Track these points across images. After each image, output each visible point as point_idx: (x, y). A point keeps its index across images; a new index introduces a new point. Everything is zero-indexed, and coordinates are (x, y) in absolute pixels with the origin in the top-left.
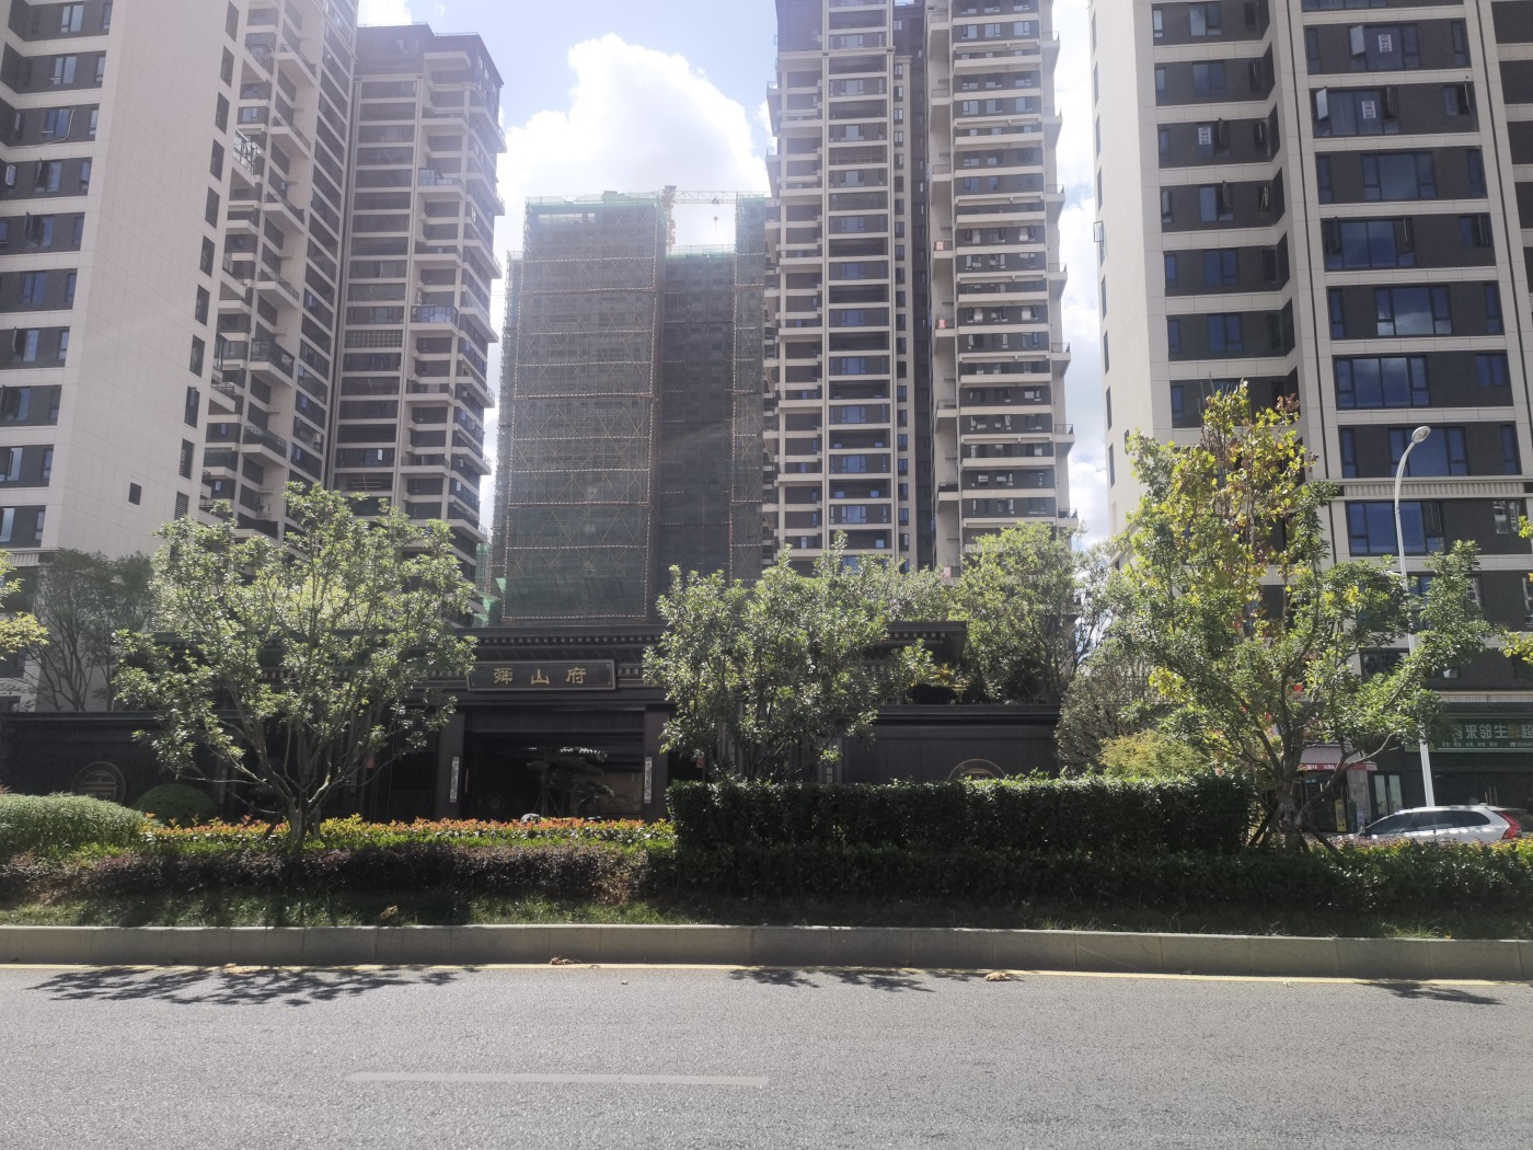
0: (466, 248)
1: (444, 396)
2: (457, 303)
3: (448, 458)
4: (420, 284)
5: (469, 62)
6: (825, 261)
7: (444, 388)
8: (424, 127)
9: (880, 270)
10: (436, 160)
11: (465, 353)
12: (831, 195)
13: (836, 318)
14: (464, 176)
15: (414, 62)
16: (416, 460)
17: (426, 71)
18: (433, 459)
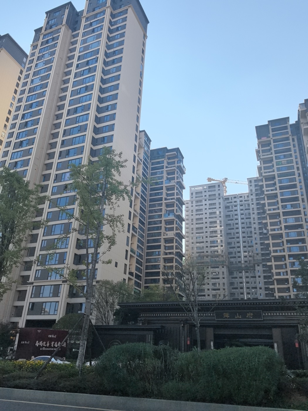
0: (177, 198)
1: (173, 236)
2: (175, 212)
3: (174, 253)
4: (166, 208)
5: (176, 154)
7: (174, 234)
8: (166, 170)
10: (169, 178)
11: (177, 224)
13: (284, 207)
14: (176, 181)
15: (164, 156)
16: (166, 254)
17: (166, 158)
18: (170, 253)
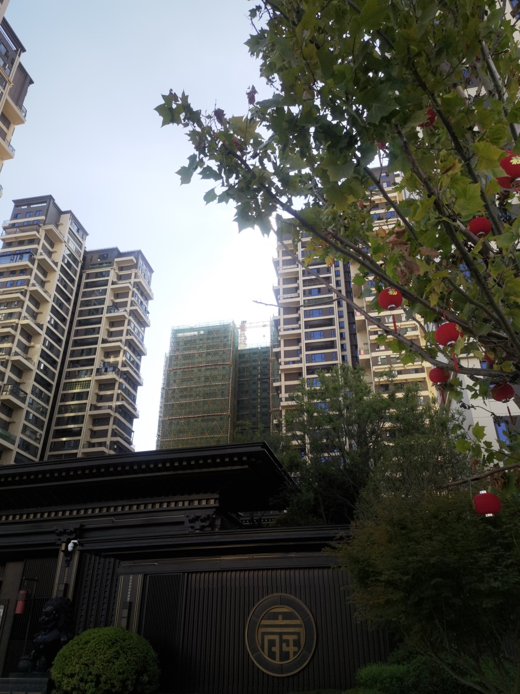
0: (127, 340)
1: (109, 411)
2: (119, 366)
3: (108, 443)
4: (103, 358)
5: (135, 261)
6: (303, 331)
7: (110, 407)
8: (112, 289)
9: (332, 333)
10: (117, 303)
11: (122, 390)
12: (304, 300)
13: (309, 358)
14: (129, 308)
15: (110, 263)
16: (92, 445)
17: (115, 266)
18: (101, 444)
